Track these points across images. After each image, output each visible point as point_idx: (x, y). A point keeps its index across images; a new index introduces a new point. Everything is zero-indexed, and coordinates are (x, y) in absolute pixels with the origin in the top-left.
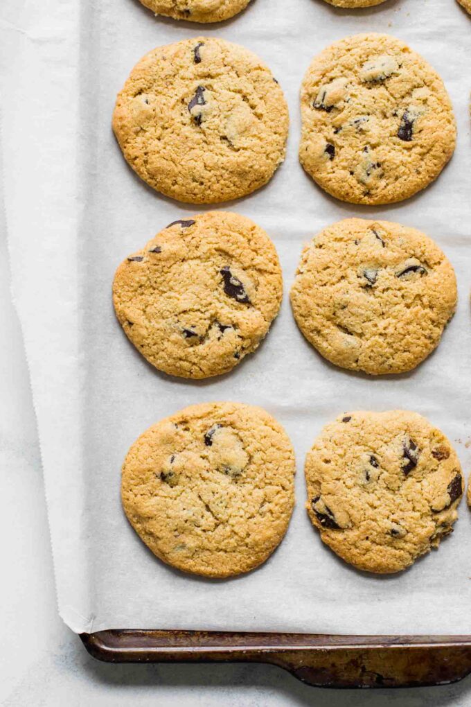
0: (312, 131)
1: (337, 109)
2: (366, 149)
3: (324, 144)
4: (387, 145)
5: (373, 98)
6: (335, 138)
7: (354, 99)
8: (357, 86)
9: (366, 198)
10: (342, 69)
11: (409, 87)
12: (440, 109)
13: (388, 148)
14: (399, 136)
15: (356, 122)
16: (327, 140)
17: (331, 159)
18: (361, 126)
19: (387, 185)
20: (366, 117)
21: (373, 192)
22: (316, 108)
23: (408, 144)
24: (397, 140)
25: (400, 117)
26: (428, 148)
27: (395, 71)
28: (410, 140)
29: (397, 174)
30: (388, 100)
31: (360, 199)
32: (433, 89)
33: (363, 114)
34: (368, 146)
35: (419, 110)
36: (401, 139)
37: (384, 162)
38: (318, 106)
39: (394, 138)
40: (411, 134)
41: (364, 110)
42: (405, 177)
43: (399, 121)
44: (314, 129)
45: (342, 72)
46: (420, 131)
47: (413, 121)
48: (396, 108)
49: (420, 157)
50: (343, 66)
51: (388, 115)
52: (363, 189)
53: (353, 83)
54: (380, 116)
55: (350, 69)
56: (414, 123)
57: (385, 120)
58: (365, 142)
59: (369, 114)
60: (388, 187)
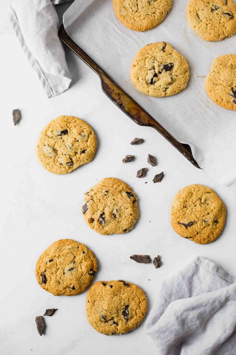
0: (81, 161)
1: (70, 157)
2: (78, 141)
3: (83, 155)
4: (72, 135)
5: (60, 147)
6: (79, 152)
7: (64, 153)
8: (59, 155)
9: (92, 133)
10: (55, 163)
11: (50, 139)
12: (52, 126)
13: (73, 135)
14: (67, 134)
15: (71, 148)
16: (81, 154)
17: (86, 150)
18: (71, 146)
19: (85, 129)
20: (67, 146)
21: (89, 132)
22: (73, 164)
23: (68, 129)
24: (69, 133)
25: (61, 137)
26: (66, 123)
27: (47, 146)
28: (66, 129)
29: (80, 128)
30: (58, 143)
31: (93, 134)
32: (46, 132)
33: (67, 148)
34: (76, 141)
35: (56, 132)
36: (68, 133)
37: (78, 133)
38: (72, 163)
39: (69, 135)
40: (64, 130)
41: (65, 148)
42: (79, 125)
43: (63, 136)
44: (80, 161)
45: (56, 162)
46: (62, 128)
47: (60, 132)
48: (59, 139)
49: (70, 124)
50: (54, 163)
51: (63, 140)
52: (90, 135)
53: (58, 156)
54: (64, 142)
55: (54, 160)
56: (61, 131)
57: (65, 140)
58: (75, 142)
59: (66, 146)
60: (85, 128)
